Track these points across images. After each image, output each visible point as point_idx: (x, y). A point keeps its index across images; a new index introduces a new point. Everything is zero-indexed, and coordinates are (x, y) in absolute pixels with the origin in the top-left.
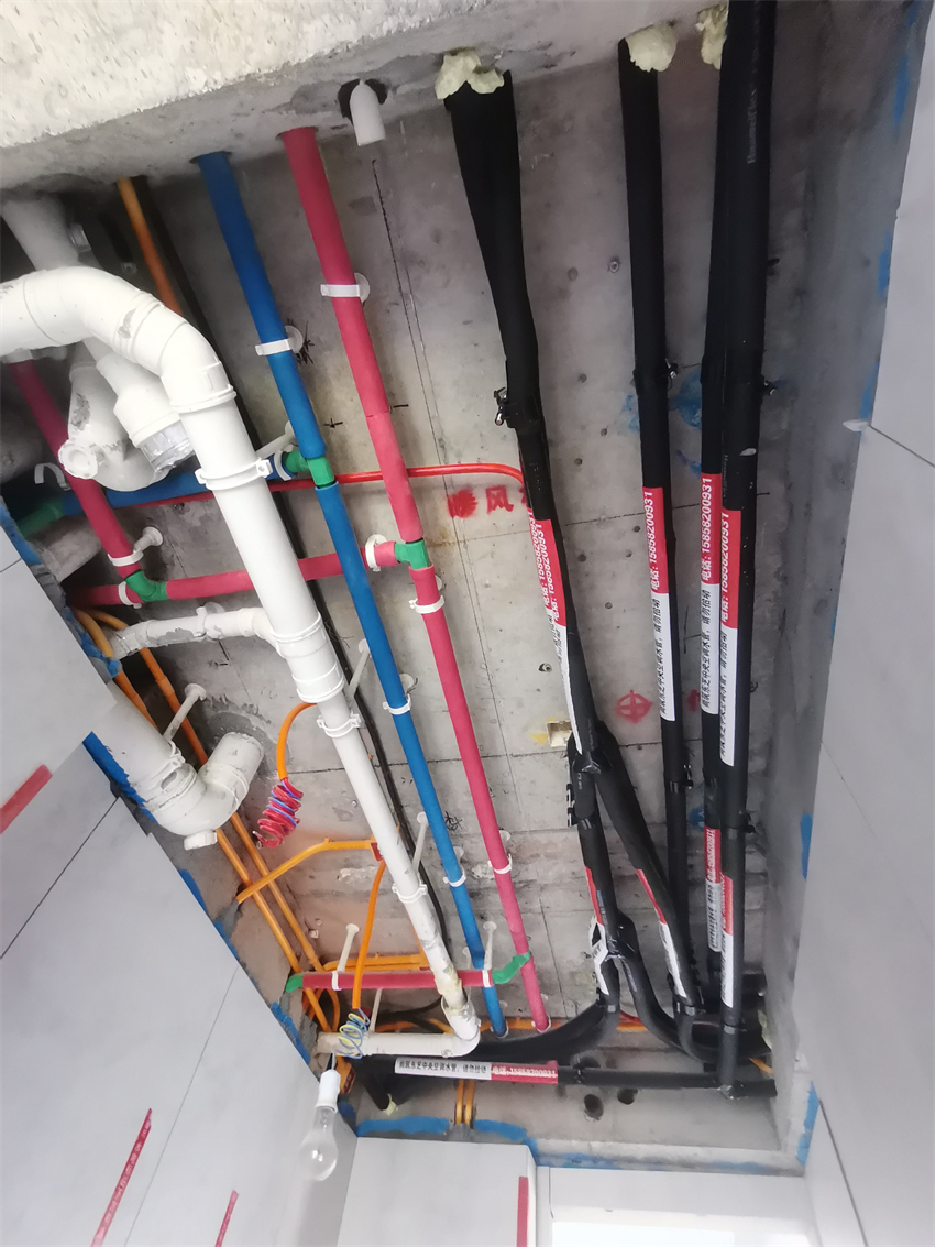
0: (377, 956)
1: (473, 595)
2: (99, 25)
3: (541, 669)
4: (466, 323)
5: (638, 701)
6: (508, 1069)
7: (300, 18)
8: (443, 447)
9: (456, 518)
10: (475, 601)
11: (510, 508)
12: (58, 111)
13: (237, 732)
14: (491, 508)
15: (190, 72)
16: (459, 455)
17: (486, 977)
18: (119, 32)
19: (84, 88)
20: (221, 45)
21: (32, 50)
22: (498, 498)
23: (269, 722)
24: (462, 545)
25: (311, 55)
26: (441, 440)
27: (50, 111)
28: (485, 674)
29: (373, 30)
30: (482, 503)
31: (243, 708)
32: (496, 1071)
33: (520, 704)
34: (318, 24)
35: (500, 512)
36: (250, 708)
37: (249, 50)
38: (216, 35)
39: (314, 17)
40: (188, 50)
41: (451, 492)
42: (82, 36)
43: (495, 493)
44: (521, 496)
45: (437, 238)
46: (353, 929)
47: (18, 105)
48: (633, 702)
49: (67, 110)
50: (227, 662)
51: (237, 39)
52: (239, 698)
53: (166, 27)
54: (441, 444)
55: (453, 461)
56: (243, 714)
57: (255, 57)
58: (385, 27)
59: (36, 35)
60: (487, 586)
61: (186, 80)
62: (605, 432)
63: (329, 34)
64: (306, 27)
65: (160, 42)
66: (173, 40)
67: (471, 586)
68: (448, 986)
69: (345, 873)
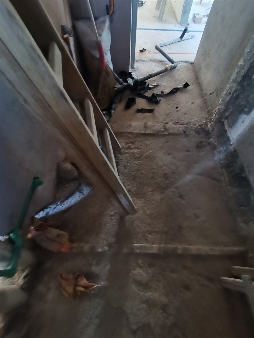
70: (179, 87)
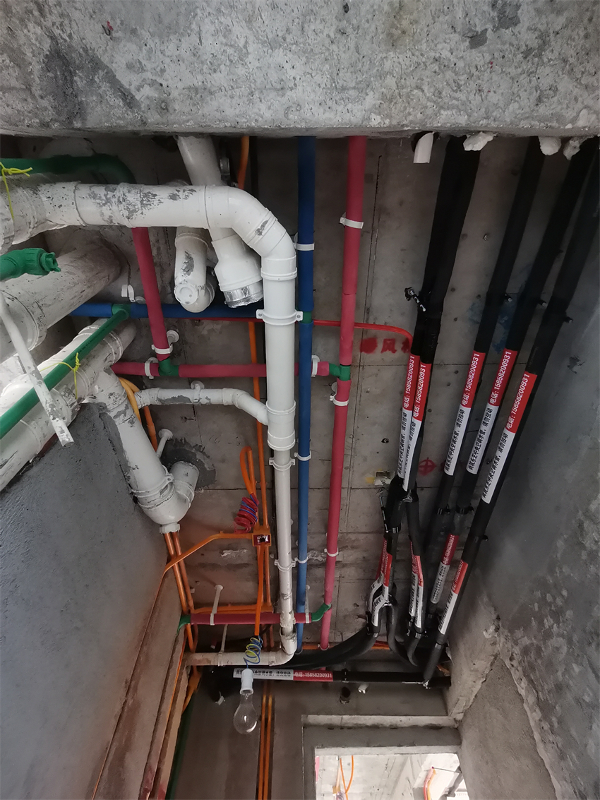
0: (230, 605)
1: (359, 397)
2: (334, 82)
3: (383, 441)
4: (402, 250)
5: (429, 464)
6: (304, 673)
7: (442, 108)
8: (368, 313)
9: (363, 353)
10: (358, 399)
11: (394, 351)
12: (291, 116)
13: (185, 462)
14: (383, 350)
15: (373, 116)
16: (375, 319)
17: (307, 616)
18: (344, 89)
19: (311, 109)
20: (395, 108)
21: (292, 85)
22: (389, 346)
23: (208, 457)
24: (361, 367)
25: (439, 125)
26: (368, 309)
27: (286, 114)
28: (350, 440)
29: (474, 123)
30: (380, 346)
31: (194, 447)
32: (297, 675)
33: (365, 459)
34: (449, 113)
35: (388, 353)
36: (199, 448)
37: (409, 114)
38: (395, 103)
39: (448, 109)
40: (377, 106)
41: (365, 337)
42: (323, 86)
43: (389, 342)
44: (402, 346)
45: (401, 203)
46: (220, 588)
47: (269, 108)
48: (427, 464)
49: (296, 117)
50: (194, 418)
51: (405, 108)
52: (194, 441)
53: (371, 94)
54: (368, 311)
55: (371, 322)
56: (193, 451)
57: (411, 118)
58: (481, 122)
59: (297, 79)
60: (368, 392)
61: (369, 119)
62: (456, 319)
63: (452, 118)
64: (442, 112)
65: (364, 99)
66: (371, 99)
67: (359, 392)
68: (288, 621)
69: (226, 553)
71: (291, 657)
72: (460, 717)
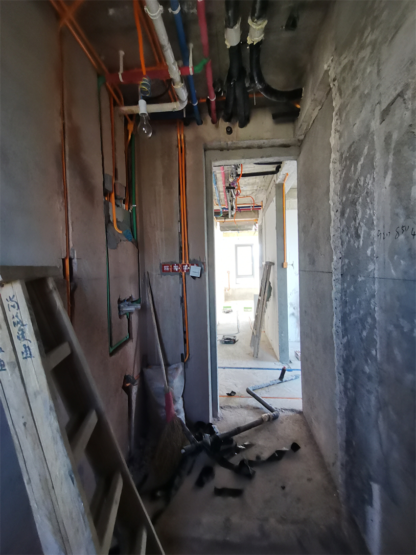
17: (191, 69)
46: (122, 53)
68: (175, 73)
70: (284, 449)
71: (186, 103)
72: (302, 137)
